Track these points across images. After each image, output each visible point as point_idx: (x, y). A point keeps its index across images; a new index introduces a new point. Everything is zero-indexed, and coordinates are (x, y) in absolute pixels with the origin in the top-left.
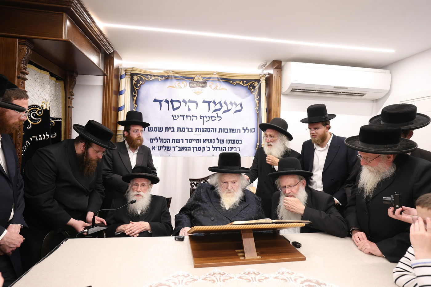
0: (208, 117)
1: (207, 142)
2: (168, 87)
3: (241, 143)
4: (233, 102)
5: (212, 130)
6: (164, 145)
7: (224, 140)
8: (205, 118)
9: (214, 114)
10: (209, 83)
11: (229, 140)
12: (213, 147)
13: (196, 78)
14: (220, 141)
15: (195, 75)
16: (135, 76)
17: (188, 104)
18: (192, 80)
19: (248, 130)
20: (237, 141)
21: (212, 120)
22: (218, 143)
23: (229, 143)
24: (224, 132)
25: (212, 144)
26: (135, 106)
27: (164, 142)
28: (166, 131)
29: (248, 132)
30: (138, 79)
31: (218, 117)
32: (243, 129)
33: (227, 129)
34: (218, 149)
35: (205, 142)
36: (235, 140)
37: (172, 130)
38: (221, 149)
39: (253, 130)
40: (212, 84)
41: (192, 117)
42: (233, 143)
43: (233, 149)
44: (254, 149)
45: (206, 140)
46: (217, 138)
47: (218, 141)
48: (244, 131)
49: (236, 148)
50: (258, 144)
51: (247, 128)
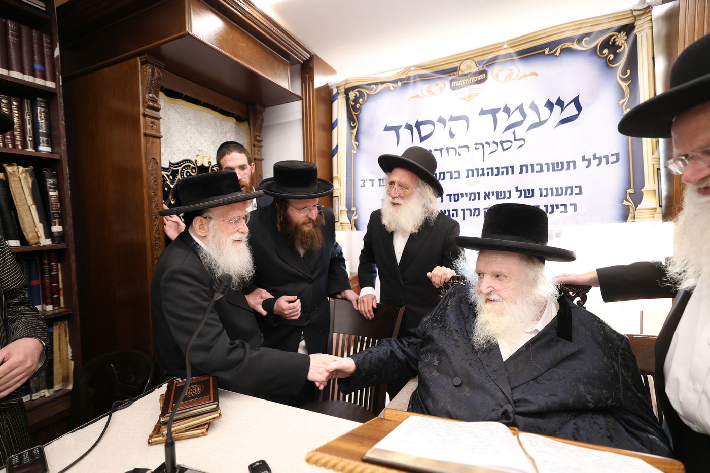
0: (494, 143)
1: (493, 197)
2: (409, 100)
3: (580, 193)
4: (554, 102)
5: (505, 170)
7: (533, 190)
8: (486, 146)
9: (509, 135)
10: (493, 72)
11: (546, 189)
13: (463, 68)
14: (523, 192)
15: (460, 62)
16: (351, 92)
17: (449, 124)
18: (456, 73)
19: (597, 161)
20: (569, 190)
21: (504, 150)
22: (519, 197)
23: (546, 196)
24: (533, 171)
26: (356, 145)
30: (356, 96)
31: (515, 140)
32: (584, 159)
33: (541, 165)
35: (489, 198)
36: (562, 188)
39: (614, 159)
40: (500, 71)
41: (458, 150)
42: (557, 195)
43: (558, 208)
44: (618, 205)
45: (491, 194)
46: (517, 188)
47: (518, 193)
48: (586, 163)
49: (565, 205)
50: (631, 191)
51: (595, 155)
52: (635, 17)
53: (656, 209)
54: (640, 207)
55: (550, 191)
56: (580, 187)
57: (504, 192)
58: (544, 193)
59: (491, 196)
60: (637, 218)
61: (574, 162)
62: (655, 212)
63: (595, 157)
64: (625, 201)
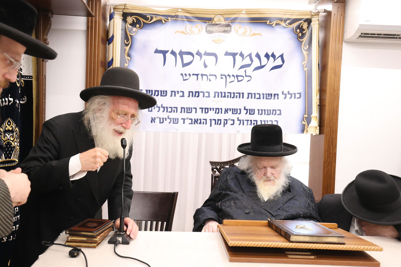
0: (233, 76)
1: (230, 113)
2: (176, 32)
3: (280, 114)
4: (270, 54)
5: (238, 95)
6: (168, 116)
7: (254, 110)
8: (228, 77)
9: (242, 72)
10: (235, 27)
11: (262, 110)
12: (238, 120)
13: (215, 19)
14: (248, 111)
15: (214, 15)
16: (129, 17)
17: (204, 57)
18: (210, 22)
19: (290, 96)
20: (274, 111)
21: (238, 81)
22: (246, 114)
23: (262, 114)
24: (255, 98)
25: (237, 115)
26: (128, 59)
27: (169, 112)
28: (171, 96)
29: (290, 98)
30: (133, 21)
31: (246, 76)
32: (283, 93)
33: (259, 94)
34: (245, 122)
35: (227, 113)
36: (270, 110)
37: (181, 94)
38: (249, 122)
39: (298, 96)
40: (239, 28)
41: (209, 77)
42: (268, 114)
44: (300, 124)
45: (229, 110)
46: (245, 107)
47: (246, 111)
48: (284, 96)
49: (272, 121)
50: (306, 116)
51: (289, 92)
52: (312, 15)
53: (317, 127)
54: (310, 125)
55: (263, 111)
56: (280, 110)
57: (237, 109)
58: (260, 112)
60: (308, 132)
61: (278, 95)
62: (316, 129)
63: (289, 93)
64: (303, 121)
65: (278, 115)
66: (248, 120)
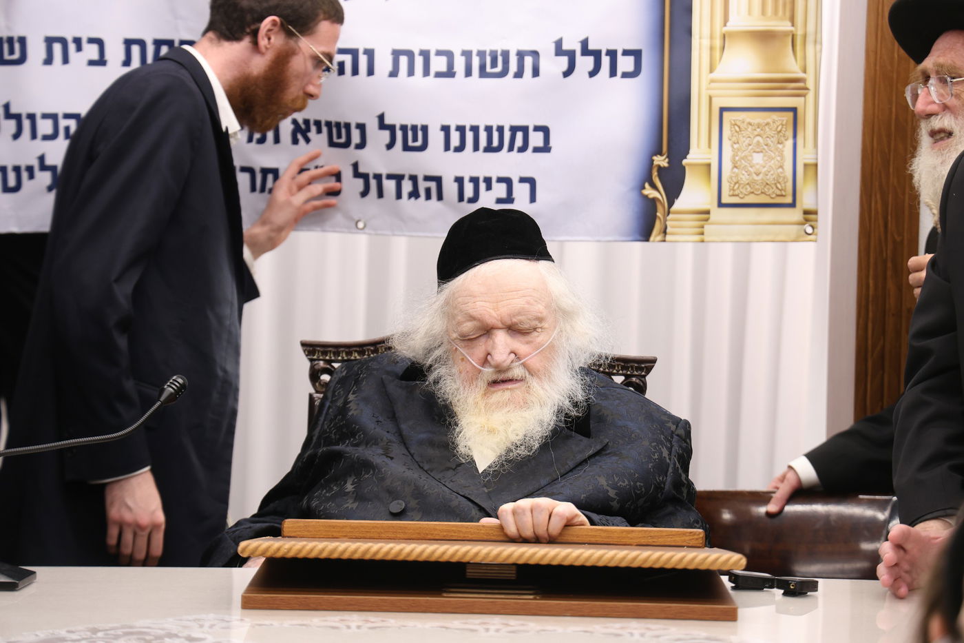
1: (319, 140)
3: (546, 148)
5: (347, 59)
6: (42, 159)
7: (425, 129)
11: (461, 129)
12: (357, 174)
14: (399, 134)
19: (590, 60)
20: (519, 135)
22: (390, 146)
23: (460, 149)
24: (426, 73)
25: (352, 154)
27: (46, 138)
28: (49, 61)
29: (593, 74)
32: (559, 51)
33: (449, 55)
34: (389, 186)
35: (308, 140)
36: (501, 129)
37: (92, 52)
38: (407, 186)
42: (489, 149)
43: (489, 188)
44: (633, 196)
45: (313, 128)
46: (381, 118)
47: (386, 134)
48: (564, 62)
49: (508, 181)
50: (661, 161)
51: (585, 43)
53: (708, 212)
54: (679, 204)
55: (469, 136)
56: (545, 130)
57: (348, 126)
58: (455, 139)
59: (312, 134)
60: (672, 234)
61: (535, 54)
62: (707, 220)
63: (586, 51)
64: (647, 185)
65: (536, 150)
66: (398, 178)
